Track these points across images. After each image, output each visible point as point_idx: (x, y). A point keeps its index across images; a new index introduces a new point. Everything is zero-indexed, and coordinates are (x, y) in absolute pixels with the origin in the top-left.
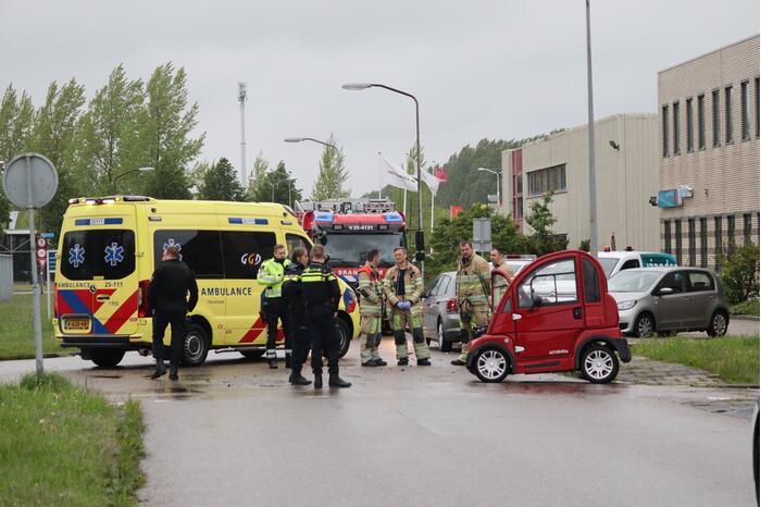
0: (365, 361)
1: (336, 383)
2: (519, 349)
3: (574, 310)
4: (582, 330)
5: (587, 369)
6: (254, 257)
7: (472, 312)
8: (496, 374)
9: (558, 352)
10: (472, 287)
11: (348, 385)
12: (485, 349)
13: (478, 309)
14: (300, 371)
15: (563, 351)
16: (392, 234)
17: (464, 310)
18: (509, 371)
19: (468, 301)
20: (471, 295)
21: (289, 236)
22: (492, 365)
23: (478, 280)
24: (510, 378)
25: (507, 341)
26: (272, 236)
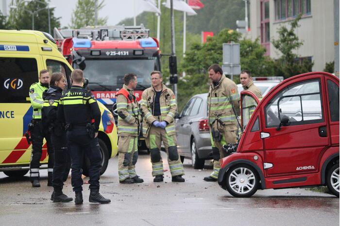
0: (123, 178)
1: (96, 198)
2: (268, 165)
3: (319, 128)
4: (327, 147)
5: (333, 185)
6: (16, 82)
7: (222, 131)
8: (246, 189)
9: (305, 168)
10: (221, 108)
11: (108, 202)
12: (235, 166)
13: (228, 129)
14: (61, 188)
15: (310, 167)
16: (147, 59)
17: (216, 129)
18: (259, 187)
19: (219, 121)
20: (220, 115)
21: (49, 62)
22: (242, 181)
23: (227, 101)
24: (259, 193)
25: (256, 158)
26: (33, 62)
